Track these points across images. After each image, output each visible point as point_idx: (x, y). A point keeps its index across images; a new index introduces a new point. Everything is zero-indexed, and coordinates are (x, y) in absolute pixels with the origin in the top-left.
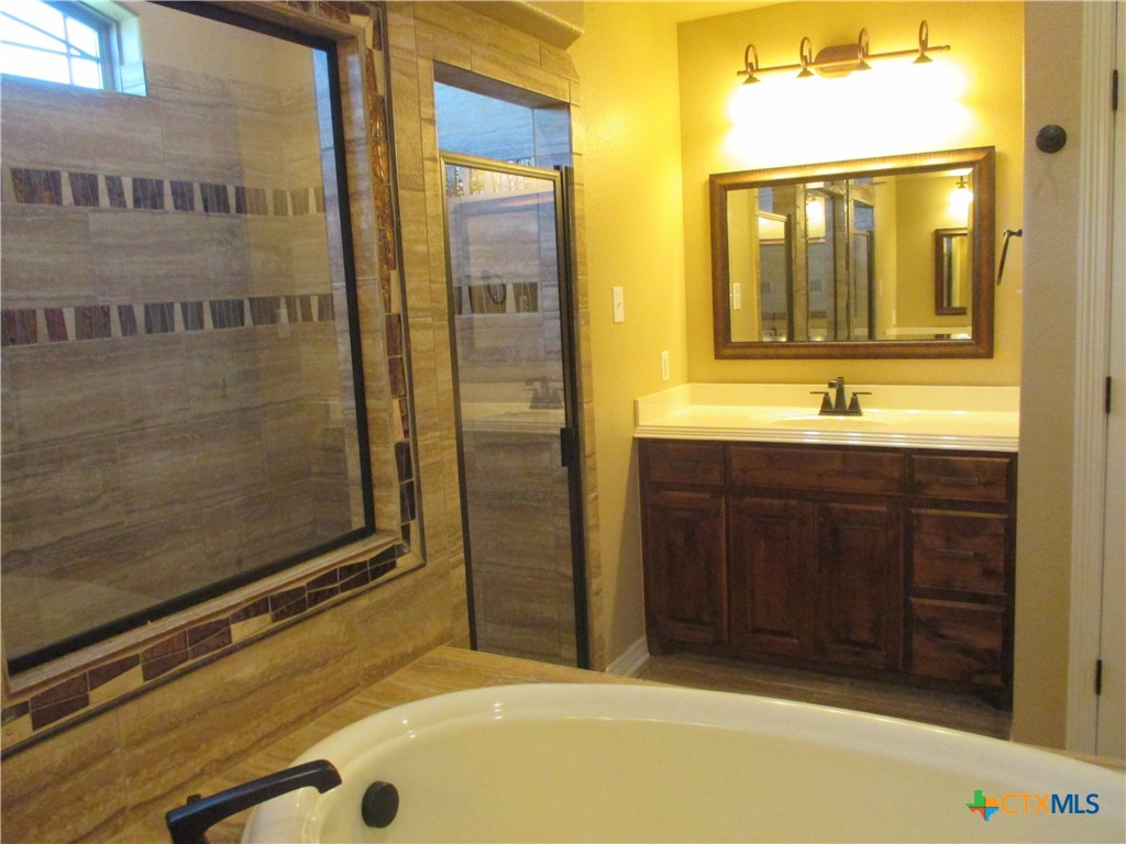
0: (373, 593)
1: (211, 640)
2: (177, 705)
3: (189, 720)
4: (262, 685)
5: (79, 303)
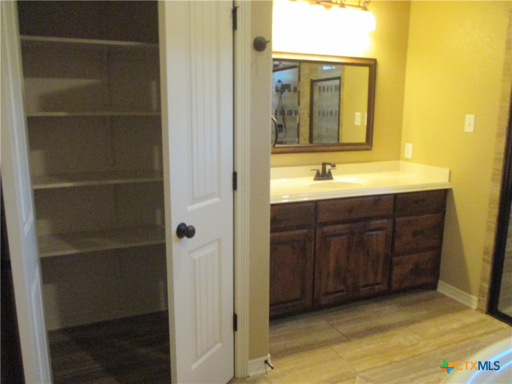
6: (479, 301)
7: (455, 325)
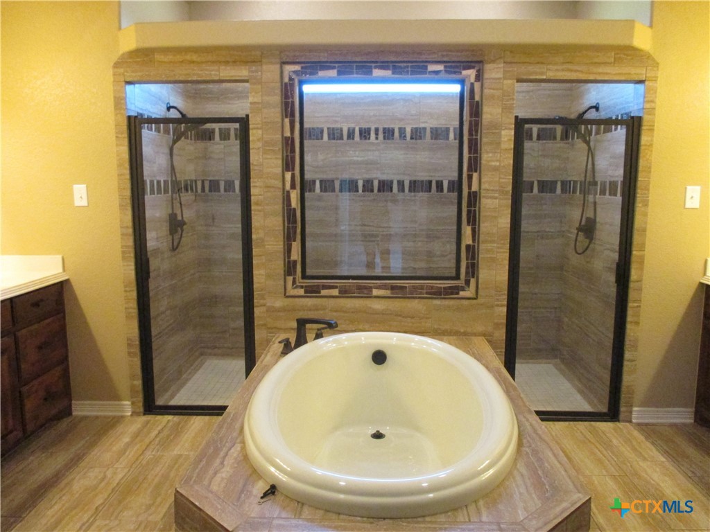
0: (443, 300)
1: (366, 291)
2: (349, 306)
3: (352, 312)
4: (383, 313)
5: (450, 179)
6: (133, 403)
7: (126, 439)
